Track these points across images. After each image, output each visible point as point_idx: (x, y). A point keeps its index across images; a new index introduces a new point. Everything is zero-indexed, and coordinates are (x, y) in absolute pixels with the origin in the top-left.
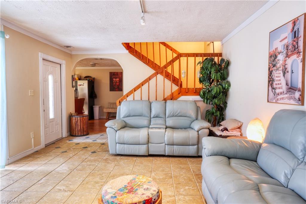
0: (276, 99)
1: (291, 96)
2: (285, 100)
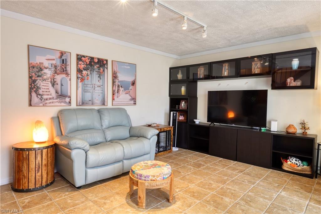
0: (44, 103)
1: (62, 100)
2: (55, 104)
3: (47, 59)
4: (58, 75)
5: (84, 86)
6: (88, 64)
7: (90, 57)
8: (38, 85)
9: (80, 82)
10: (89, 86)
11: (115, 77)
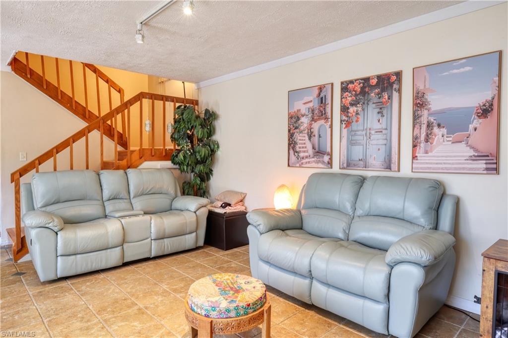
0: (300, 163)
1: (319, 159)
3: (304, 104)
4: (315, 122)
5: (352, 133)
6: (358, 93)
8: (295, 140)
9: (345, 128)
10: (359, 133)
11: (420, 103)
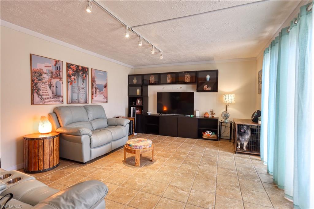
1: (56, 100)
2: (51, 102)
3: (45, 66)
4: (53, 79)
5: (73, 88)
6: (75, 71)
7: (76, 65)
8: (39, 87)
9: (70, 85)
10: (75, 88)
11: (93, 81)
